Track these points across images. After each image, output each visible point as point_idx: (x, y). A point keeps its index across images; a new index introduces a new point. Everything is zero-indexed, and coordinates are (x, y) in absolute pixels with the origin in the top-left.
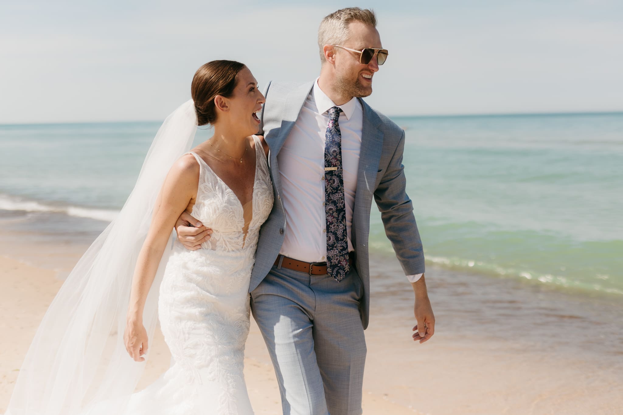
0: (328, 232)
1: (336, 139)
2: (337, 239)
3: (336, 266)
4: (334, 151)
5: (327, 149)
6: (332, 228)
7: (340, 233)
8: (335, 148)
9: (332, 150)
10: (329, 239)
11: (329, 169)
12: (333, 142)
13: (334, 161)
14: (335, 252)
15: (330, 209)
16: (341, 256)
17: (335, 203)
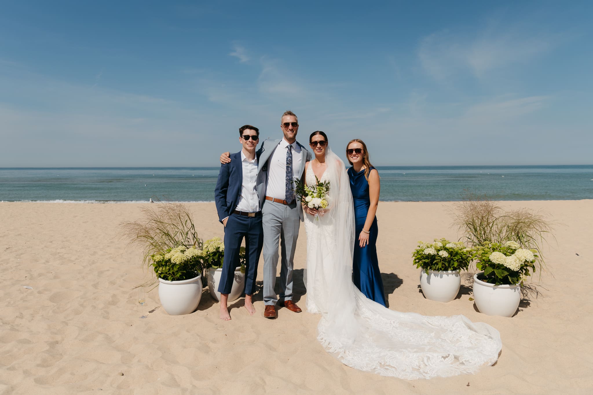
0: (286, 187)
1: (290, 155)
2: (289, 189)
3: (288, 198)
4: (289, 159)
5: (287, 159)
6: (288, 185)
7: (290, 187)
8: (289, 158)
9: (288, 159)
10: (286, 189)
11: (287, 165)
12: (289, 156)
13: (289, 163)
14: (289, 193)
15: (287, 179)
16: (290, 195)
17: (289, 176)
